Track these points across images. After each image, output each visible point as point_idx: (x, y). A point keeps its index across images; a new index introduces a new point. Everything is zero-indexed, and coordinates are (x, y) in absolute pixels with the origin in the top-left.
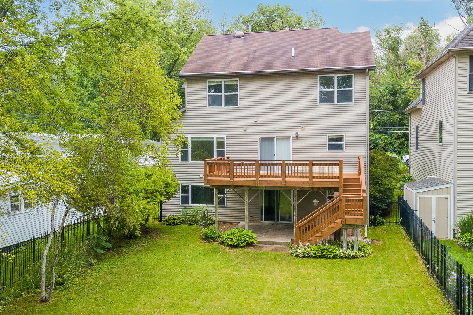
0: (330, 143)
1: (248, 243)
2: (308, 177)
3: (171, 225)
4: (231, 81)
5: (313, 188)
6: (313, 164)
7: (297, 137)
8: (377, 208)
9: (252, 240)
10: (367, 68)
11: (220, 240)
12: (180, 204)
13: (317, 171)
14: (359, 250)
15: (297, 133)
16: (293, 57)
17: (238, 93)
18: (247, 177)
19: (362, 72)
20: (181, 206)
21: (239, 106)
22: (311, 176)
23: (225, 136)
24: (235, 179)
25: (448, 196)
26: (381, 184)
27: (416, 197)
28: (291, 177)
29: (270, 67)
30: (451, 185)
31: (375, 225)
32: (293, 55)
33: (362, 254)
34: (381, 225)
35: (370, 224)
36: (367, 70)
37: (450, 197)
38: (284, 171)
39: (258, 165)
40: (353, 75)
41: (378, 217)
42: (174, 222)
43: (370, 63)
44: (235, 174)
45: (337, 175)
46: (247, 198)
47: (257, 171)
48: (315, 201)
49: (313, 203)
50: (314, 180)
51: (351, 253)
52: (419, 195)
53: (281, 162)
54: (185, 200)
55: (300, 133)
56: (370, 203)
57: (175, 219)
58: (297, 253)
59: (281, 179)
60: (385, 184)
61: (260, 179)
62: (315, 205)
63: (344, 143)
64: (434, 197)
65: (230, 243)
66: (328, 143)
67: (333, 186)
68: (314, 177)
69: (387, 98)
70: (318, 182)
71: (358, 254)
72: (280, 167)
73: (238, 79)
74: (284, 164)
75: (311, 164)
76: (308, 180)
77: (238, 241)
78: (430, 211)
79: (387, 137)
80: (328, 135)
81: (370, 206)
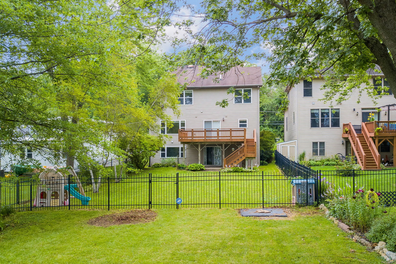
0: (240, 124)
1: (201, 169)
2: (230, 137)
3: (156, 167)
4: (189, 91)
5: (232, 142)
6: (232, 131)
7: (223, 120)
8: (265, 157)
9: (203, 168)
10: (258, 85)
11: (187, 168)
12: (161, 157)
13: (234, 134)
14: (253, 169)
15: (223, 118)
16: (221, 79)
17: (193, 97)
18: (200, 137)
19: (255, 87)
20: (161, 158)
21: (193, 104)
22: (231, 136)
23: (185, 120)
24: (194, 138)
25: (295, 146)
26: (266, 145)
27: (281, 146)
28: (222, 137)
29: (210, 84)
30: (296, 141)
31: (263, 165)
32: (221, 78)
33: (255, 170)
34: (266, 165)
35: (260, 164)
36: (258, 87)
37: (296, 146)
38: (218, 134)
39: (206, 131)
40: (251, 89)
41: (264, 162)
42: (158, 166)
43: (260, 83)
44: (194, 136)
45: (243, 135)
46: (199, 148)
47: (205, 134)
48: (233, 149)
49: (232, 150)
50: (232, 138)
51: (250, 170)
52: (282, 146)
53: (217, 130)
54: (163, 155)
55: (225, 118)
56: (260, 154)
57: (159, 164)
58: (225, 171)
59: (217, 138)
60: (268, 145)
61: (207, 138)
62: (233, 151)
63: (247, 123)
64: (289, 146)
65: (192, 169)
66: (239, 124)
67: (241, 141)
68: (232, 137)
69: (276, 105)
70: (234, 139)
71: (253, 170)
72: (216, 132)
73: (193, 90)
74: (218, 131)
75: (231, 131)
76: (229, 138)
77: (196, 168)
78: (287, 153)
79: (277, 130)
80: (239, 119)
81: (260, 156)
